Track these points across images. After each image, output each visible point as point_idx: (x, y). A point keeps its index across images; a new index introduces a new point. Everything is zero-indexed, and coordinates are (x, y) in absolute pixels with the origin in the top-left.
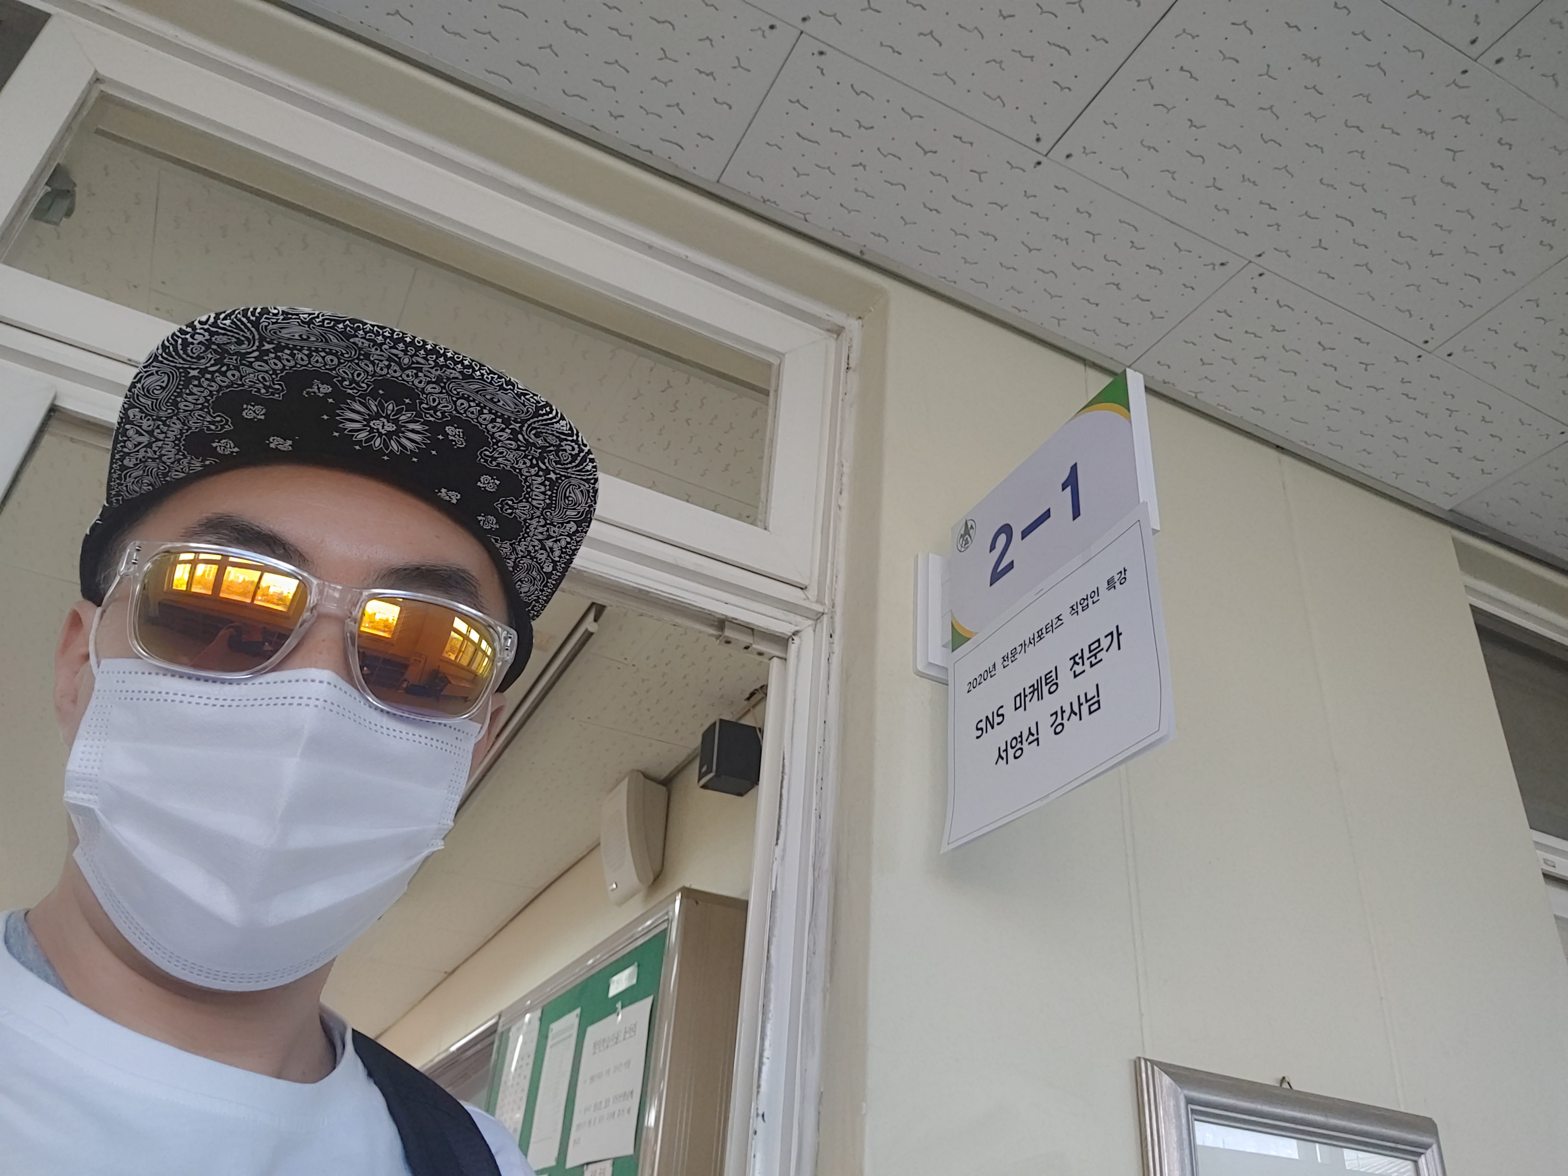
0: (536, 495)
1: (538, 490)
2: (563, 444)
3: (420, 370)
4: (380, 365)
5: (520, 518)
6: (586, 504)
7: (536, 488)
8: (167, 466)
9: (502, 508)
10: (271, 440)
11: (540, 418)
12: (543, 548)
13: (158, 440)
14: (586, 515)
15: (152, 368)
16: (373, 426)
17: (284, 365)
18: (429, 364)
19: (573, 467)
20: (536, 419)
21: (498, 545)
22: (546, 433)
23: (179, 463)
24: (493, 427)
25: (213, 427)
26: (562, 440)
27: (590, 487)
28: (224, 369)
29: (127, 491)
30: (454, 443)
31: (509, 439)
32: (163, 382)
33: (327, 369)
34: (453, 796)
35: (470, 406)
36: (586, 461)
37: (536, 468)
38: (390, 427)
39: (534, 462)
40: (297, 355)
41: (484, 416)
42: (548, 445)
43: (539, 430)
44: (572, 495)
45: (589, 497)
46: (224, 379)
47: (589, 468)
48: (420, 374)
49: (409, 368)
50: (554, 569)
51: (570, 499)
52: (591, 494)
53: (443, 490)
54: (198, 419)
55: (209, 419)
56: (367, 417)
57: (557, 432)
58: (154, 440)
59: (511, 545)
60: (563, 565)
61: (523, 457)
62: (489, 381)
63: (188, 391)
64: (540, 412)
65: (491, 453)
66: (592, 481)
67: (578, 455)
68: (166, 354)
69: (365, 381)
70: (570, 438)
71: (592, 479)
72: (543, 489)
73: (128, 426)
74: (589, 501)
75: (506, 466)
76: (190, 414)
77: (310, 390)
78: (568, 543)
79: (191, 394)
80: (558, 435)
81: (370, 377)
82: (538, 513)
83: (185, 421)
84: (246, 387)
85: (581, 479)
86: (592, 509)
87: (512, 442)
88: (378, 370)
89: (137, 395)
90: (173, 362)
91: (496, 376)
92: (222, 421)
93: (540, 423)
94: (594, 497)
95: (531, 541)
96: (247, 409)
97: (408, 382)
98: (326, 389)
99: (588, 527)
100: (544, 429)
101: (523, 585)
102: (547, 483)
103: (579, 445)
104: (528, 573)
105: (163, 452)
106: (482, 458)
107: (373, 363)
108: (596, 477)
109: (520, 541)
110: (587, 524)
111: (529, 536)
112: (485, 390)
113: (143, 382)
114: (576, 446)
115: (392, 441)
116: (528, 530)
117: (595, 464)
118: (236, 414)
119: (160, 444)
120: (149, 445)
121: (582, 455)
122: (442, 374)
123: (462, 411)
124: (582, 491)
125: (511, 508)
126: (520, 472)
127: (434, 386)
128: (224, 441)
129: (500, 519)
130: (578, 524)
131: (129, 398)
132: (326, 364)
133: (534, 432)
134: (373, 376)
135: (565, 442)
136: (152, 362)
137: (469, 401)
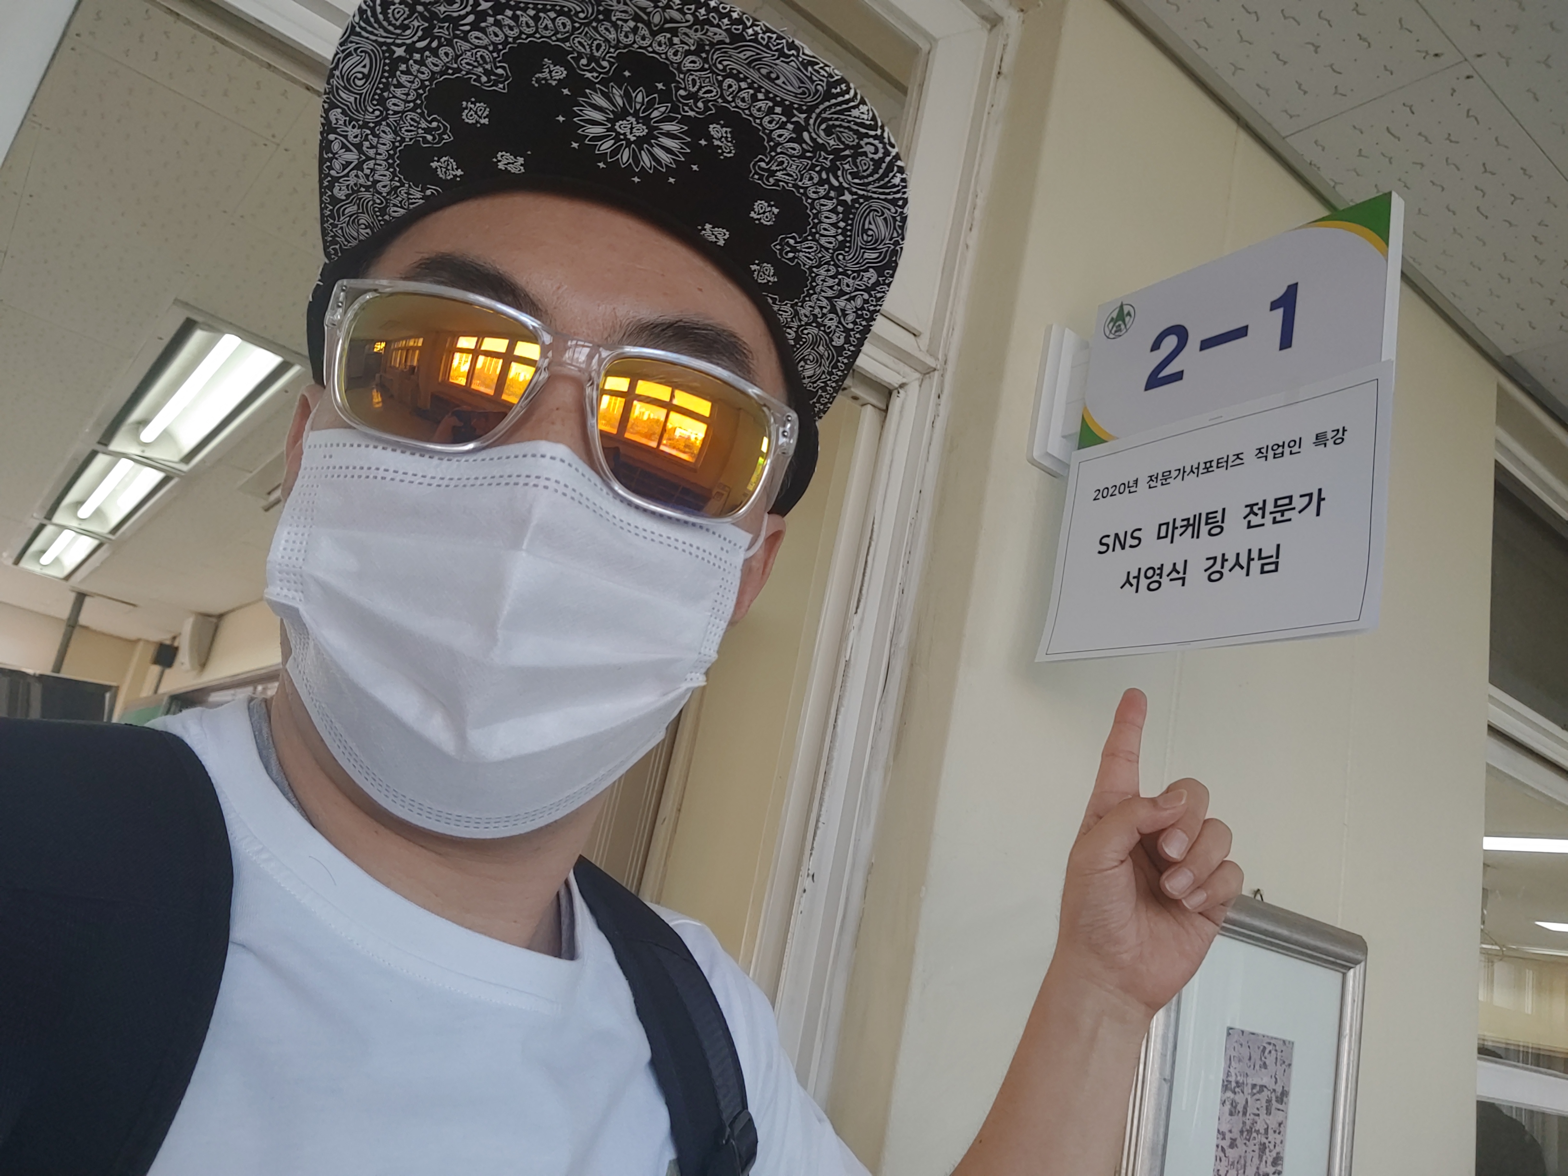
0: (825, 229)
1: (828, 221)
2: (862, 143)
3: (674, 32)
4: (624, 29)
5: (805, 265)
6: (890, 240)
7: (826, 217)
8: (383, 197)
9: (781, 250)
10: (499, 158)
11: (833, 101)
12: (833, 310)
13: (369, 159)
14: (891, 257)
15: (350, 45)
16: (619, 130)
17: (506, 37)
18: (687, 21)
19: (874, 181)
20: (827, 104)
21: (776, 308)
22: (840, 126)
23: (395, 193)
24: (770, 122)
25: (429, 138)
26: (861, 136)
27: (897, 211)
28: (435, 44)
29: (344, 236)
30: (720, 151)
31: (791, 140)
32: (364, 66)
33: (558, 40)
34: (718, 621)
35: (740, 90)
36: (893, 171)
37: (826, 186)
38: (641, 131)
39: (824, 176)
40: (521, 19)
41: (759, 104)
42: (842, 147)
43: (831, 123)
44: (873, 227)
45: (895, 228)
46: (435, 60)
47: (896, 181)
48: (676, 40)
49: (662, 30)
50: (847, 341)
51: (870, 233)
52: (898, 223)
53: (708, 226)
54: (411, 126)
55: (424, 124)
56: (612, 116)
57: (856, 124)
58: (364, 158)
59: (792, 306)
60: (858, 336)
61: (809, 170)
62: (764, 43)
63: (395, 82)
64: (833, 91)
65: (767, 164)
66: (900, 203)
67: (882, 160)
68: (364, 22)
69: (607, 58)
70: (872, 133)
71: (900, 199)
72: (834, 218)
73: (332, 137)
74: (895, 235)
75: (787, 183)
76: (401, 117)
77: (540, 75)
78: (866, 301)
79: (400, 85)
80: (855, 127)
81: (612, 50)
82: (828, 257)
83: (396, 128)
84: (464, 73)
85: (885, 200)
86: (898, 248)
87: (796, 145)
88: (622, 37)
89: (337, 87)
90: (371, 33)
91: (774, 36)
92: (438, 128)
93: (833, 110)
94: (902, 228)
95: (818, 299)
96: (466, 108)
97: (659, 54)
98: (560, 73)
99: (892, 276)
100: (837, 119)
101: (807, 367)
102: (840, 209)
103: (884, 144)
104: (813, 349)
105: (377, 177)
106: (756, 173)
107: (615, 25)
108: (905, 196)
109: (804, 301)
110: (891, 272)
111: (815, 293)
112: (760, 59)
113: (341, 66)
114: (880, 146)
115: (643, 152)
116: (814, 284)
117: (904, 176)
118: (453, 116)
119: (371, 163)
120: (359, 167)
121: (888, 159)
122: (703, 37)
123: (730, 99)
124: (885, 219)
125: (794, 250)
126: (805, 194)
127: (693, 58)
128: (444, 159)
129: (780, 267)
130: (880, 271)
131: (328, 94)
132: (557, 33)
133: (823, 126)
134: (616, 47)
135: (866, 140)
136: (349, 37)
137: (739, 80)
